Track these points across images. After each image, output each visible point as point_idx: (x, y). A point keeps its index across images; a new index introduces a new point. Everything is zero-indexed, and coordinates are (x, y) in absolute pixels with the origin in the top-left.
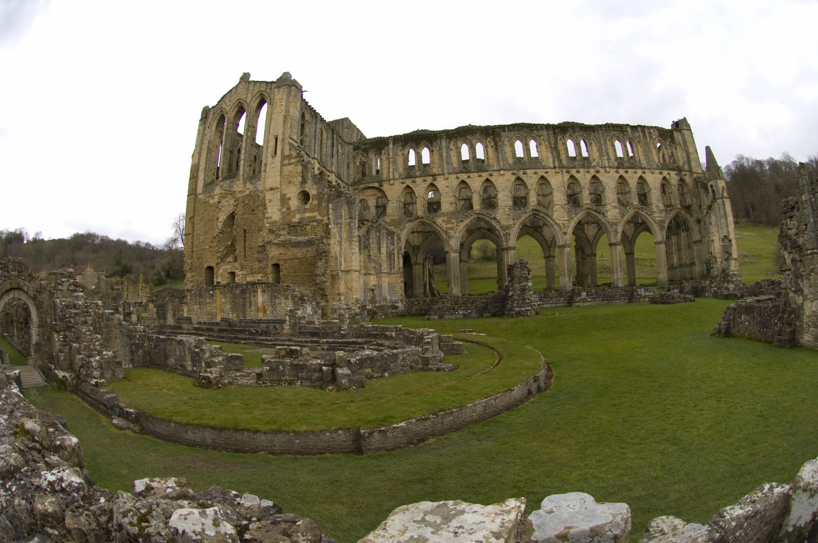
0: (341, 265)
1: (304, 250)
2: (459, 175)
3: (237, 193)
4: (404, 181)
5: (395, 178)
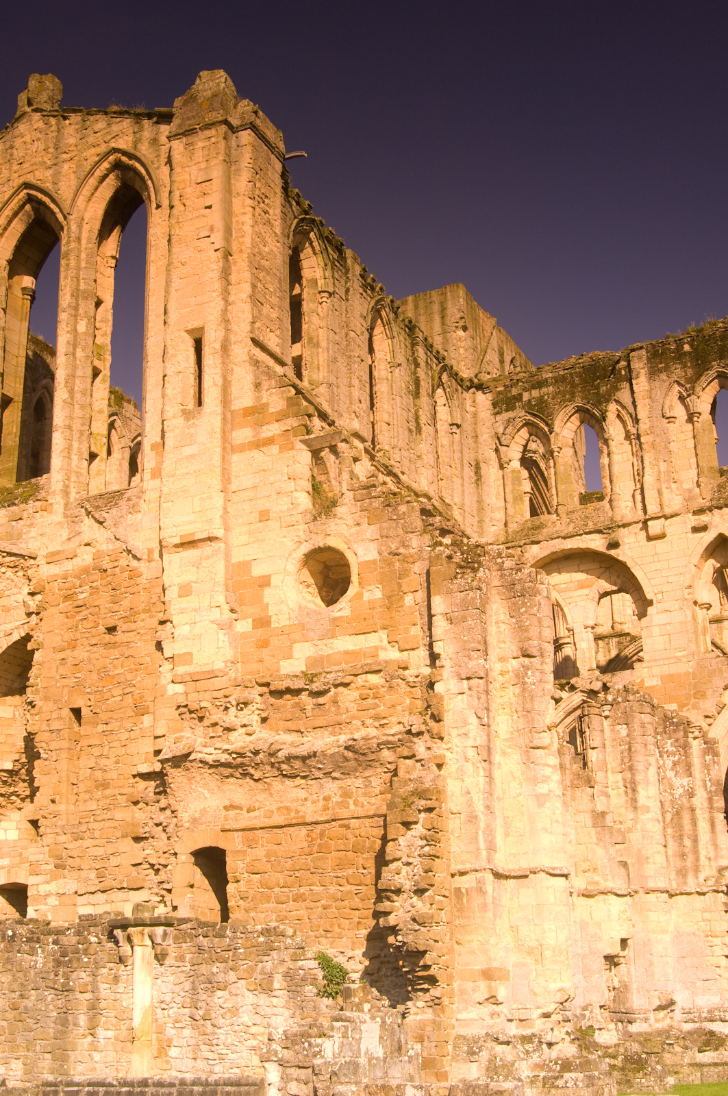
0: (491, 848)
1: (331, 787)
3: (41, 561)
4: (705, 518)
5: (667, 511)
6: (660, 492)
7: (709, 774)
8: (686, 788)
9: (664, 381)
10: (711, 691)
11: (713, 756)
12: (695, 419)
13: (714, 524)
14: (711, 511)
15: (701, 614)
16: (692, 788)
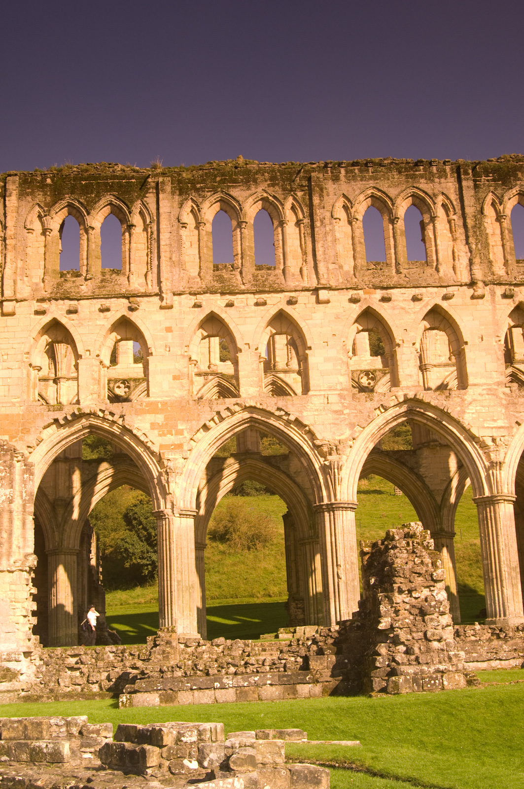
2: (202, 298)
4: (45, 306)
5: (19, 296)
6: (15, 282)
7: (25, 488)
8: (8, 496)
9: (29, 202)
10: (34, 429)
11: (30, 475)
12: (48, 233)
13: (51, 310)
14: (50, 301)
15: (34, 373)
16: (12, 497)
